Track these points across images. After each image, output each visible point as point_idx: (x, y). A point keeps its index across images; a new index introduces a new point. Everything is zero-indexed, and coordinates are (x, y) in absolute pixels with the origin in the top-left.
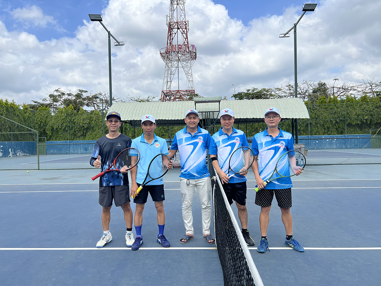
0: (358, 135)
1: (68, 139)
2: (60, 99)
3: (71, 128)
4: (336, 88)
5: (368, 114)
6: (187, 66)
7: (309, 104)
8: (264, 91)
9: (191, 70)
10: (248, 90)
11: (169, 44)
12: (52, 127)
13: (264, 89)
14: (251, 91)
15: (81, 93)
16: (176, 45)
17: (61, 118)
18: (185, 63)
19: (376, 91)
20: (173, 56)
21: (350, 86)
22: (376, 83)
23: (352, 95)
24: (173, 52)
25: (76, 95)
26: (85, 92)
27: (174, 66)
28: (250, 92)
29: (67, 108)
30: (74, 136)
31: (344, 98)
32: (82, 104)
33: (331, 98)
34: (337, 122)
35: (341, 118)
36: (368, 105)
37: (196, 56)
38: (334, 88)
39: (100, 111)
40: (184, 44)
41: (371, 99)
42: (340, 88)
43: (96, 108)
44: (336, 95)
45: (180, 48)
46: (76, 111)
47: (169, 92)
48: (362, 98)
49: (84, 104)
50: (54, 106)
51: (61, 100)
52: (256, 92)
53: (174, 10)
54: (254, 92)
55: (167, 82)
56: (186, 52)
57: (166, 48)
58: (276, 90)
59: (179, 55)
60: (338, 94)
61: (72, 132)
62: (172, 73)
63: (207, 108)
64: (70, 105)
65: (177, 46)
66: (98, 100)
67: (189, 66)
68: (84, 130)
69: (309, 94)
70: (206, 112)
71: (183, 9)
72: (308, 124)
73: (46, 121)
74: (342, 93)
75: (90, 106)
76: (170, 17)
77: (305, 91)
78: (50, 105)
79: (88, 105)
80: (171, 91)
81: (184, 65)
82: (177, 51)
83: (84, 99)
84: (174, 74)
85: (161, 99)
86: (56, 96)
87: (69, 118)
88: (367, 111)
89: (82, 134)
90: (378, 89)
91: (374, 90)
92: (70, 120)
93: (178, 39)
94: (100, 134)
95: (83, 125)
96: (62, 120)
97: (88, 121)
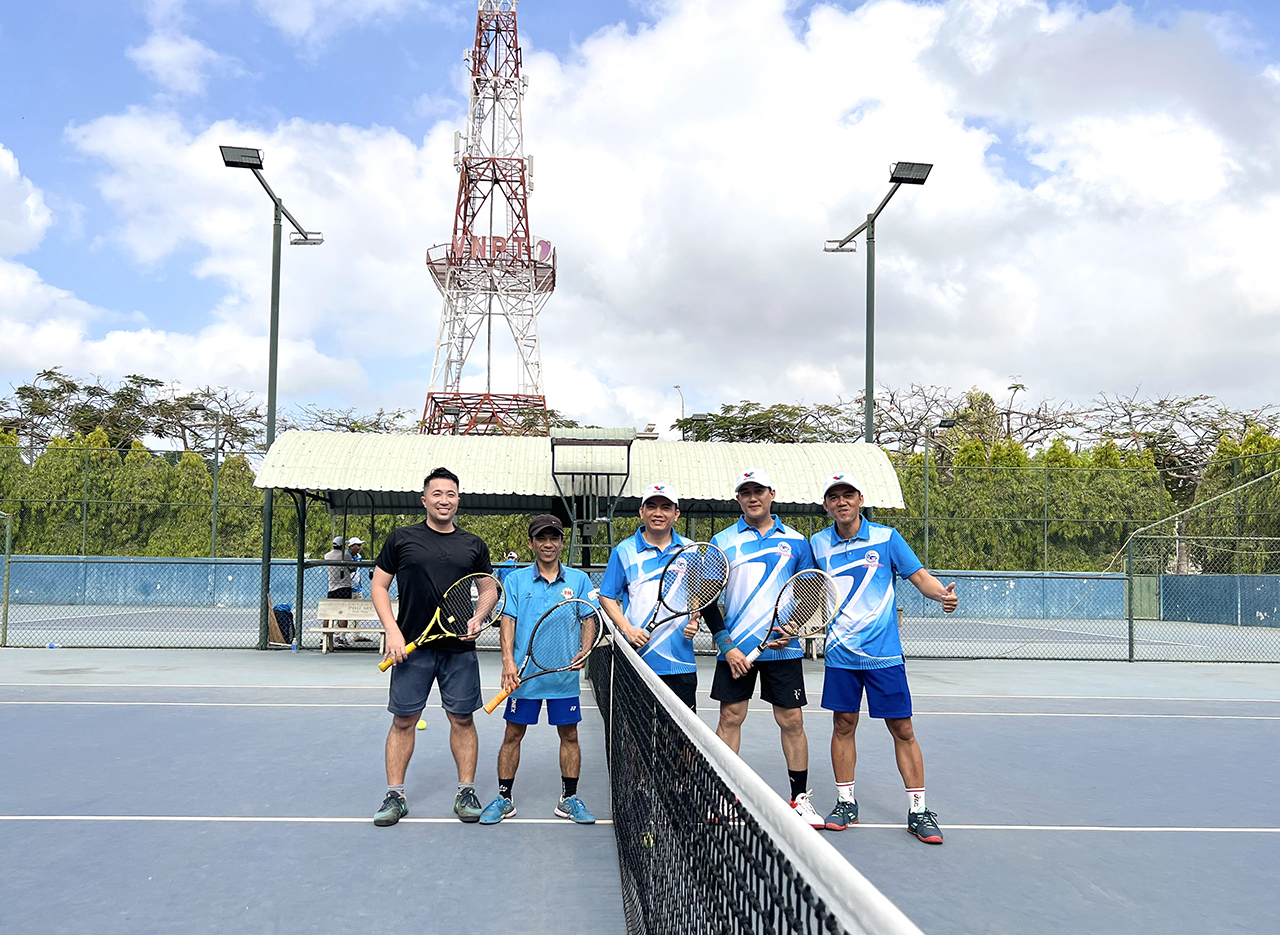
1: (82, 549)
2: (57, 405)
3: (93, 511)
4: (1018, 416)
5: (1115, 507)
6: (520, 313)
7: (927, 465)
8: (782, 411)
9: (536, 325)
10: (728, 409)
11: (460, 233)
12: (22, 502)
13: (781, 406)
14: (736, 411)
15: (139, 386)
16: (484, 238)
17: (60, 474)
18: (513, 301)
19: (1144, 431)
20: (474, 274)
21: (1062, 412)
22: (1149, 405)
23: (1067, 442)
24: (472, 262)
25: (117, 394)
26: (152, 385)
27: (476, 309)
28: (734, 413)
29: (82, 437)
30: (106, 539)
32: (140, 427)
33: (999, 448)
35: (1029, 517)
36: (1116, 475)
37: (554, 282)
38: (1011, 416)
40: (515, 235)
41: (1129, 460)
42: (1029, 417)
43: (191, 444)
44: (1017, 438)
45: (498, 246)
46: (115, 453)
47: (453, 399)
48: (1096, 451)
49: (145, 426)
50: (33, 428)
51: (62, 409)
52: (756, 416)
53: (485, 118)
54: (748, 415)
55: (449, 363)
56: (520, 264)
57: (450, 247)
58: (823, 413)
59: (496, 272)
60: (1025, 436)
61: (95, 525)
63: (589, 460)
64: (97, 429)
66: (199, 414)
67: (530, 312)
68: (142, 518)
69: (928, 430)
70: (585, 474)
71: (514, 116)
72: (921, 530)
74: (1035, 431)
75: (167, 435)
76: (470, 139)
77: (916, 420)
78: (18, 426)
79: (159, 432)
80: (462, 396)
82: (488, 256)
83: (148, 410)
84: (473, 338)
85: (424, 421)
86: (44, 394)
87: (91, 475)
88: (1113, 495)
89: (134, 532)
90: (1153, 426)
91: (1138, 429)
92: (92, 480)
93: (494, 218)
94: (202, 538)
95: (143, 501)
96: (64, 481)
97: (162, 488)
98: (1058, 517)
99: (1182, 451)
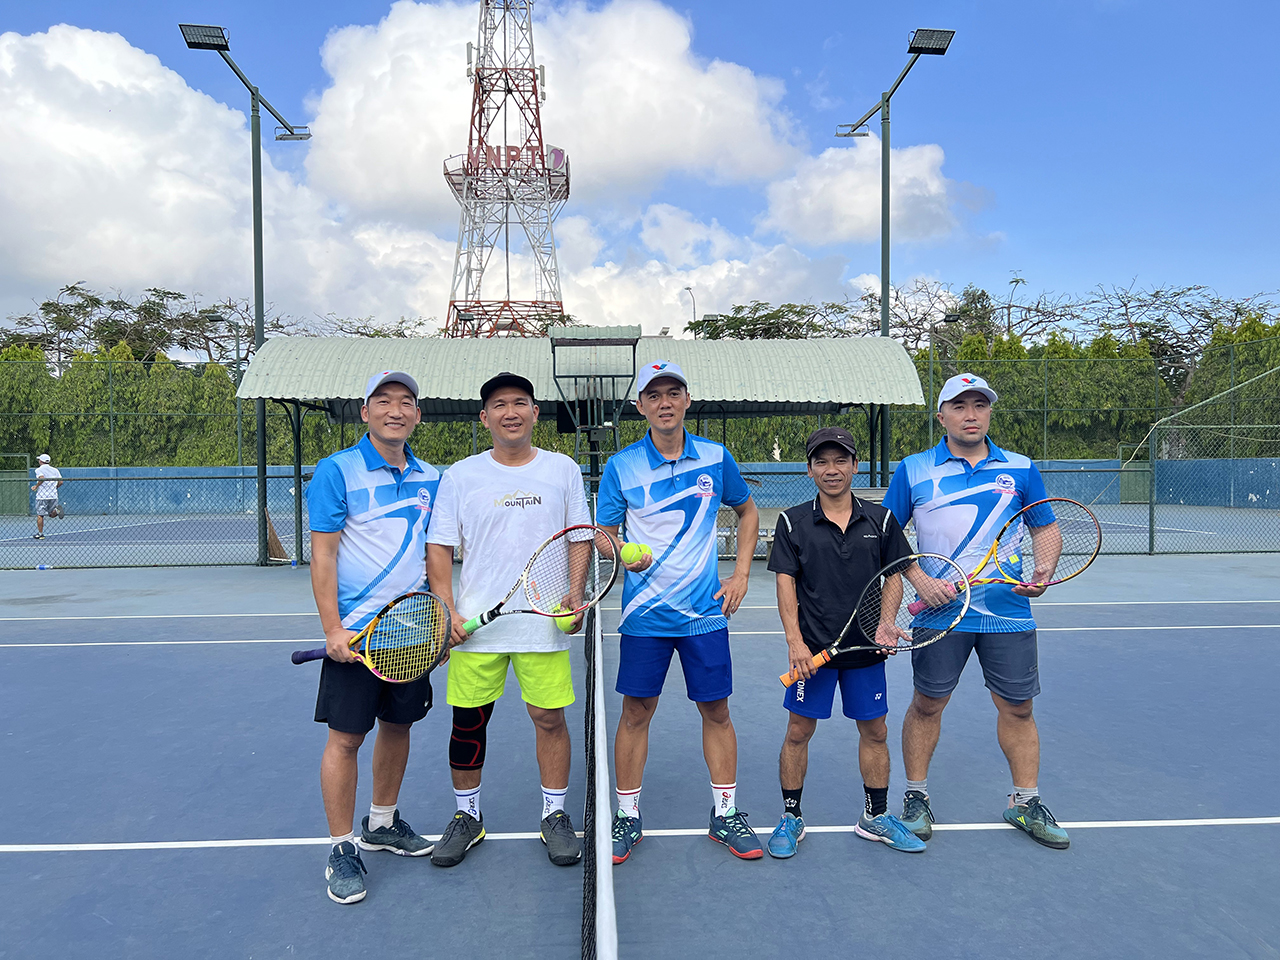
0: (1080, 463)
1: (112, 461)
2: (82, 320)
3: (121, 423)
4: (1018, 309)
5: (1113, 396)
6: (536, 222)
7: (932, 359)
8: (790, 311)
9: (552, 232)
10: (739, 309)
11: (475, 144)
12: (50, 416)
13: (789, 305)
14: (747, 311)
15: (162, 300)
16: (499, 148)
17: (86, 388)
18: (529, 210)
19: (1139, 322)
20: (489, 182)
21: (1060, 305)
22: (1143, 296)
23: (1065, 334)
24: (488, 171)
25: (141, 308)
26: (175, 298)
27: (493, 218)
28: (745, 313)
29: (107, 350)
30: (136, 450)
31: (1042, 341)
32: (165, 340)
33: (1001, 341)
34: (1018, 421)
35: (1030, 407)
36: (1113, 365)
37: (568, 189)
38: (1012, 310)
39: (230, 365)
40: (528, 144)
41: (1125, 350)
42: (1029, 310)
43: (216, 355)
44: (1017, 332)
45: (514, 159)
46: (140, 365)
47: (474, 307)
48: (1096, 342)
49: (170, 339)
50: (60, 343)
51: (88, 323)
52: (765, 316)
53: (496, 28)
54: (757, 315)
55: (469, 271)
56: (534, 172)
57: (466, 158)
58: (829, 311)
59: (512, 181)
60: (1024, 329)
61: (124, 437)
62: (486, 243)
63: (593, 362)
64: (121, 342)
65: (503, 152)
66: (222, 327)
67: (545, 220)
68: (170, 428)
69: (932, 325)
70: (588, 377)
71: (524, 26)
72: (926, 423)
73: (31, 397)
74: (1034, 325)
75: (192, 347)
76: (482, 50)
77: (920, 316)
78: (45, 341)
79: (184, 344)
80: (483, 304)
81: (526, 216)
82: (503, 166)
83: (173, 323)
84: (492, 246)
85: (447, 329)
86: (68, 309)
87: (117, 388)
88: (1110, 384)
89: (163, 443)
90: (1147, 317)
91: (1133, 320)
92: (118, 393)
93: (508, 127)
94: (229, 447)
95: (170, 412)
96: (91, 394)
97: (187, 399)
98: (1057, 406)
99: (1175, 340)
